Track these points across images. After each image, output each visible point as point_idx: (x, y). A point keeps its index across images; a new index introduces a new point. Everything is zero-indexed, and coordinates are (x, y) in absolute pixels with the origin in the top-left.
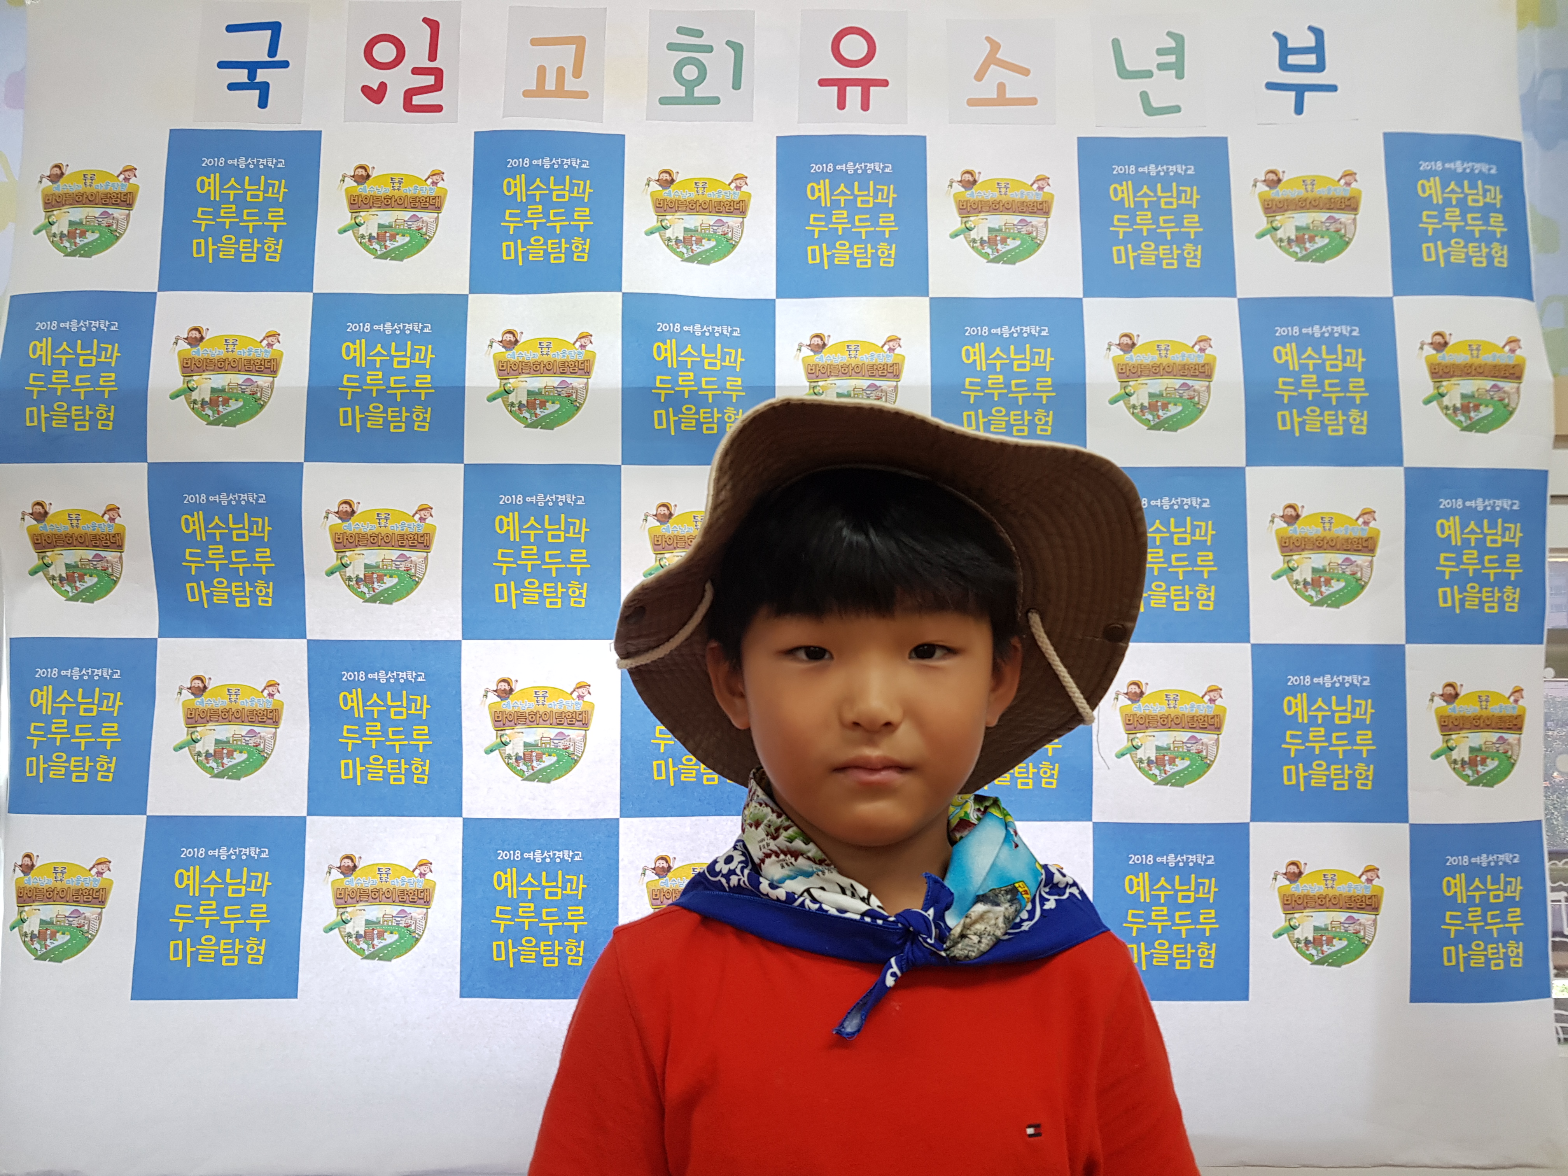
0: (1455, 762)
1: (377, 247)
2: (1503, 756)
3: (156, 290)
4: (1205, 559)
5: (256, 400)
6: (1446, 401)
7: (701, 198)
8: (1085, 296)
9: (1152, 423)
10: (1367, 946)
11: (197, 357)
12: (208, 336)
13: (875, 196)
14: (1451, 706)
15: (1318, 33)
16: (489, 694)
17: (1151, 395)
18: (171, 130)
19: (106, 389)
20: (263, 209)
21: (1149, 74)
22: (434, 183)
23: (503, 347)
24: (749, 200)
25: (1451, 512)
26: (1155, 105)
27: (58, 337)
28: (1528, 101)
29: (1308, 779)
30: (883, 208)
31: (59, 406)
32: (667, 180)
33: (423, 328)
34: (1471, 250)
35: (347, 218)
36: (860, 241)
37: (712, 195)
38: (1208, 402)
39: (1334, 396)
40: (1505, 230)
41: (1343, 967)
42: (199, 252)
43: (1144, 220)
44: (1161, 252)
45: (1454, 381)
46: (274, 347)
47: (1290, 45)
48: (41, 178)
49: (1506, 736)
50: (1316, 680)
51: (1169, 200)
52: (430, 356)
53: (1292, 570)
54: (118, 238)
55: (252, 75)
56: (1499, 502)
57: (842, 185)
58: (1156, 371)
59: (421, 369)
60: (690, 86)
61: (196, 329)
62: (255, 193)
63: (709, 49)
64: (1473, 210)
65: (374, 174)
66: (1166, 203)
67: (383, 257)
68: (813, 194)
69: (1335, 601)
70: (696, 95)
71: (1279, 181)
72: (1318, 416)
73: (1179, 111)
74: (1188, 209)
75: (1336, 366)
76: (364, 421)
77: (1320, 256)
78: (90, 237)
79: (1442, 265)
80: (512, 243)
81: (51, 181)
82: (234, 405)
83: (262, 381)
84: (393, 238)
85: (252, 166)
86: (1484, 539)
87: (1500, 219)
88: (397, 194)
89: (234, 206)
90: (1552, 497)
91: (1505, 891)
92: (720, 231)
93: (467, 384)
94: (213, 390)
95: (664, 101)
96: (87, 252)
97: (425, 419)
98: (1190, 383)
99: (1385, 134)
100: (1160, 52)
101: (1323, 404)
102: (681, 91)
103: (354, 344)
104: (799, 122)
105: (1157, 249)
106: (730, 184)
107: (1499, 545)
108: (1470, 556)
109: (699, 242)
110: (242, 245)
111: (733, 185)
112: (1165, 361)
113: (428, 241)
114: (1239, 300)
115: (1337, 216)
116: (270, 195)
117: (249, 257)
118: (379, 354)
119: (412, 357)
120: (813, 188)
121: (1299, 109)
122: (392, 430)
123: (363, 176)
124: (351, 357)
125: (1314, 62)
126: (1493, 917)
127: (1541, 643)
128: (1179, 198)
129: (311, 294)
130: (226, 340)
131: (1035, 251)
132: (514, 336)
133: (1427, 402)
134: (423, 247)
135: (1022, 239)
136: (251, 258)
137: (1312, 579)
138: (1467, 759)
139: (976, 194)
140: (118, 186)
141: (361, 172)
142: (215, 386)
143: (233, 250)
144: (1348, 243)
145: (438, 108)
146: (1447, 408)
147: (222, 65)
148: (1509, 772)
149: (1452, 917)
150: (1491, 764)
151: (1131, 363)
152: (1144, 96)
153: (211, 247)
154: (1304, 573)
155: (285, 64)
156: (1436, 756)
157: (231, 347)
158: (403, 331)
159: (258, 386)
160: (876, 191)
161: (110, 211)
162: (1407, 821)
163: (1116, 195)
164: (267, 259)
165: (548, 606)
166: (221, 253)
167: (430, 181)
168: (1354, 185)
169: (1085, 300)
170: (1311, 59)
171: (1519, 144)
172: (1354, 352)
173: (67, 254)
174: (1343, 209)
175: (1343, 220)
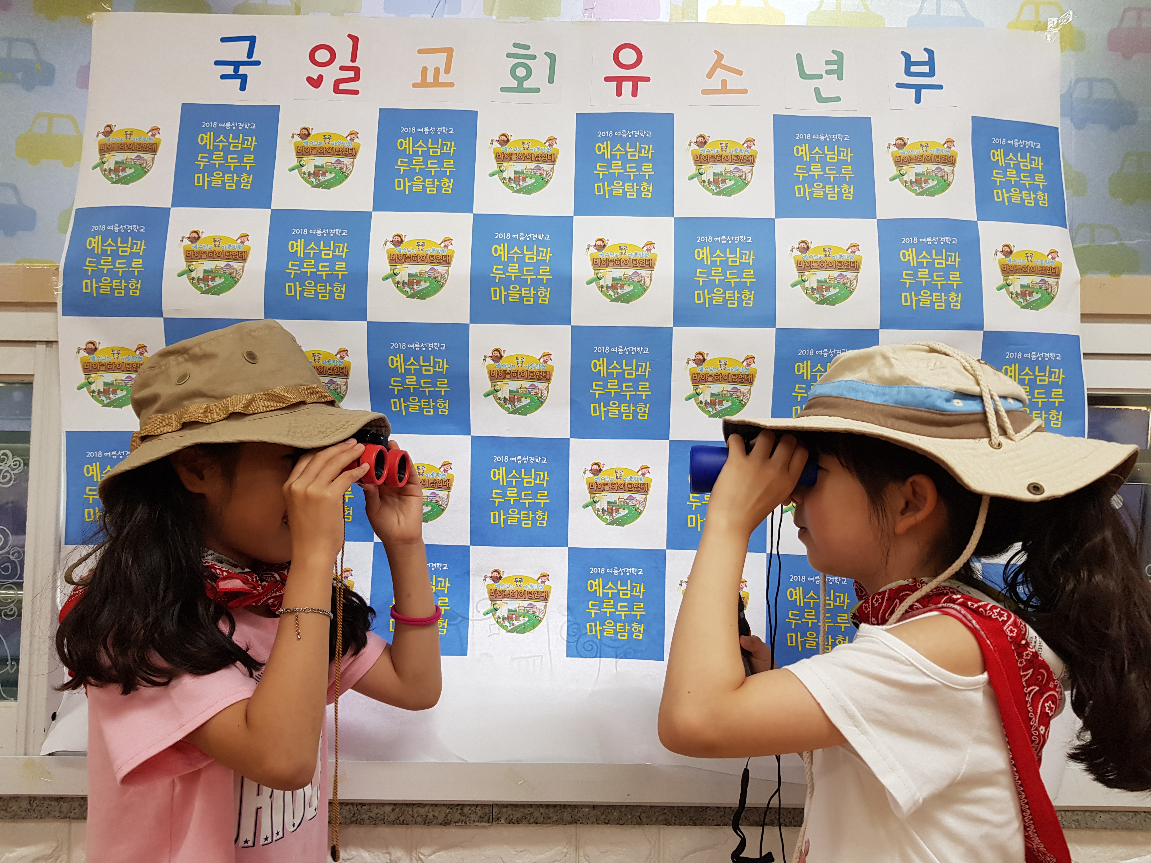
1: (314, 180)
3: (170, 206)
5: (233, 278)
6: (1011, 289)
7: (526, 152)
8: (776, 217)
9: (819, 300)
11: (195, 249)
12: (203, 236)
13: (640, 152)
15: (930, 53)
17: (819, 281)
18: (183, 104)
19: (136, 270)
20: (241, 155)
21: (820, 77)
22: (352, 139)
23: (393, 245)
24: (557, 154)
25: (1014, 361)
26: (824, 96)
28: (1066, 98)
30: (645, 159)
31: (105, 280)
33: (342, 233)
34: (1024, 195)
35: (294, 161)
36: (629, 181)
37: (533, 149)
38: (856, 287)
39: (939, 283)
40: (1045, 184)
42: (198, 182)
43: (816, 169)
44: (827, 189)
45: (1016, 276)
46: (245, 244)
47: (912, 60)
48: (98, 133)
51: (832, 157)
52: (345, 250)
54: (146, 172)
55: (236, 70)
56: (1047, 355)
57: (619, 144)
59: (339, 258)
60: (520, 80)
61: (195, 232)
62: (236, 145)
63: (534, 57)
64: (1024, 171)
65: (313, 133)
66: (831, 159)
67: (317, 186)
68: (599, 151)
70: (525, 86)
71: (905, 144)
72: (929, 296)
73: (839, 100)
74: (845, 162)
75: (941, 264)
76: (302, 292)
77: (931, 193)
78: (129, 172)
79: (1006, 204)
80: (402, 180)
81: (105, 135)
82: (218, 281)
83: (237, 265)
84: (324, 174)
85: (234, 128)
86: (1036, 379)
87: (1042, 177)
88: (327, 146)
89: (222, 153)
90: (1084, 354)
92: (538, 173)
93: (370, 269)
94: (205, 271)
95: (503, 90)
96: (125, 181)
97: (341, 292)
98: (844, 273)
99: (972, 118)
100: (828, 63)
101: (932, 288)
103: (297, 242)
104: (591, 104)
105: (824, 187)
106: (545, 143)
107: (1046, 383)
109: (524, 180)
110: (226, 178)
111: (547, 144)
112: (828, 260)
113: (347, 177)
114: (878, 220)
115: (942, 167)
116: (245, 146)
118: (312, 249)
119: (334, 251)
120: (599, 146)
121: (918, 100)
122: (320, 298)
123: (305, 134)
124: (294, 250)
125: (928, 71)
128: (839, 155)
129: (270, 210)
130: (214, 239)
131: (744, 188)
132: (400, 237)
133: (999, 289)
134: (343, 181)
135: (735, 180)
136: (232, 186)
139: (706, 151)
140: (148, 139)
141: (305, 131)
142: (206, 268)
143: (220, 181)
144: (949, 185)
145: (356, 92)
146: (1012, 293)
147: (217, 63)
151: (806, 260)
152: (817, 90)
153: (206, 179)
155: (258, 63)
157: (217, 244)
158: (328, 234)
159: (234, 269)
160: (641, 149)
161: (142, 155)
163: (798, 153)
164: (242, 187)
165: (425, 413)
166: (213, 183)
167: (349, 138)
168: (953, 148)
169: (776, 220)
170: (926, 69)
171: (1058, 128)
172: (953, 254)
173: (113, 183)
174: (946, 163)
175: (946, 170)
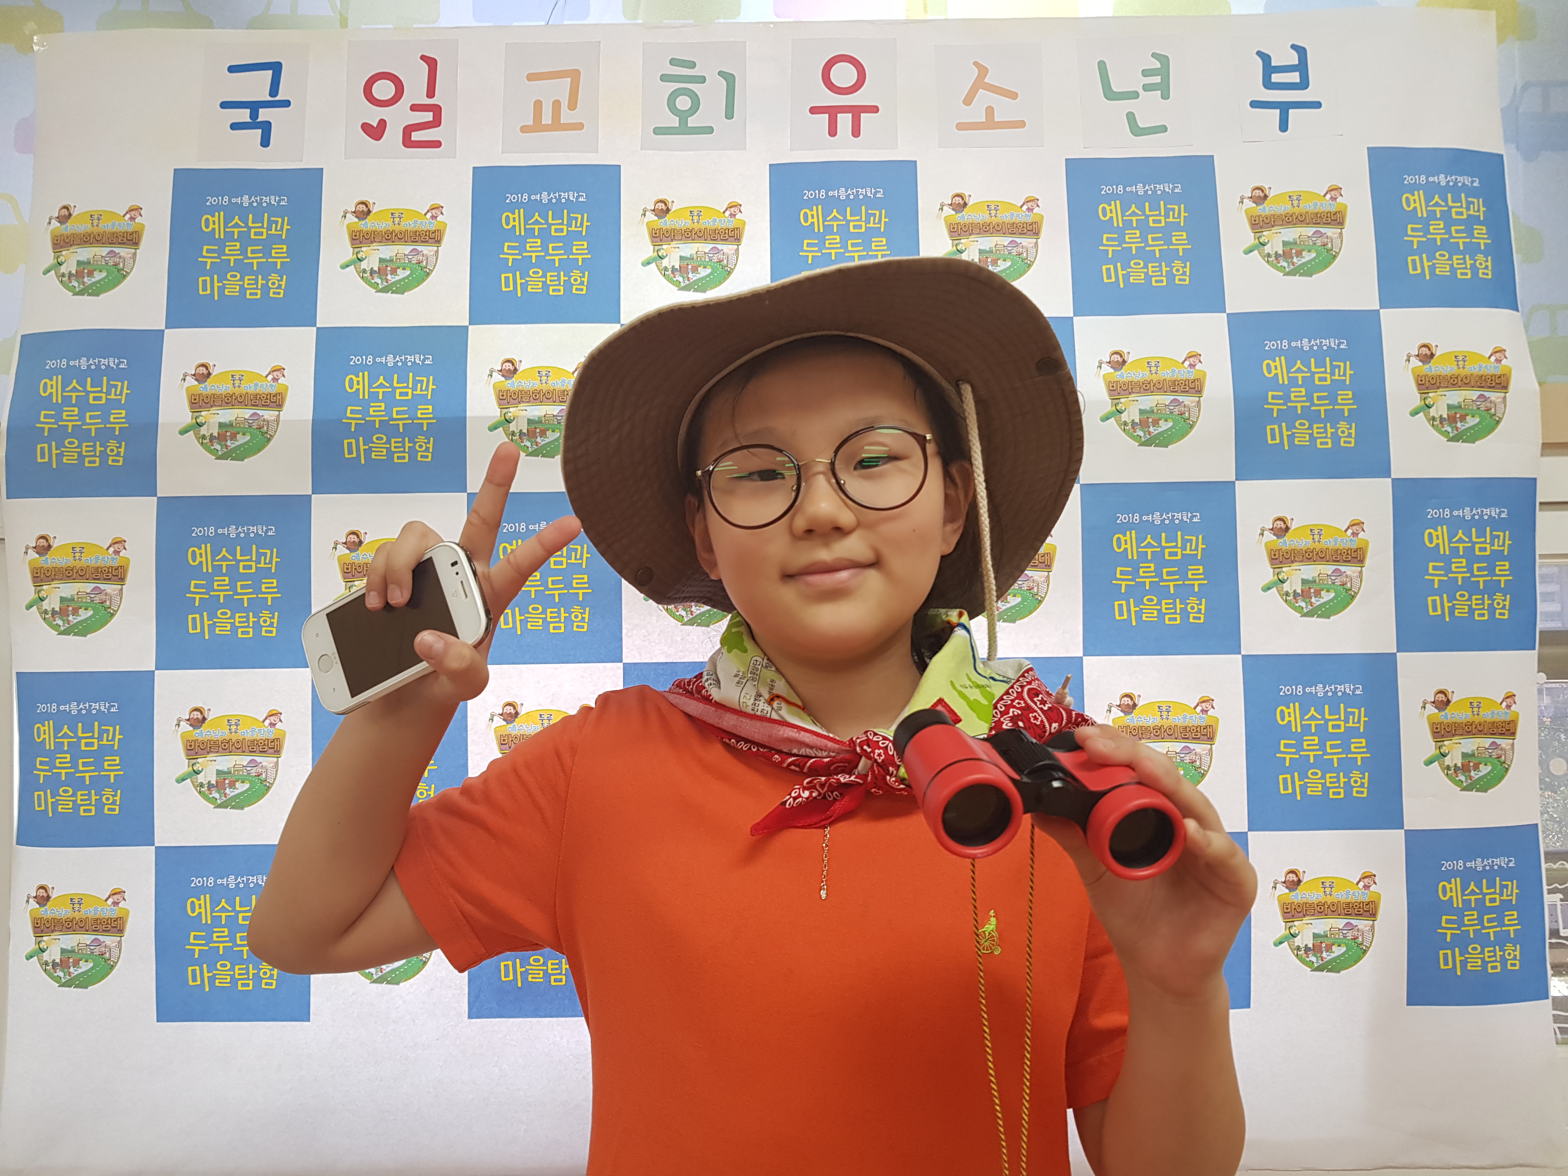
0: (1448, 768)
1: (379, 281)
2: (1496, 761)
3: (163, 328)
4: (1196, 572)
5: (263, 434)
6: (1433, 412)
7: (696, 226)
8: (1075, 315)
9: (1143, 439)
10: (1365, 952)
11: (205, 393)
12: (215, 372)
13: (867, 221)
14: (1443, 713)
15: (1301, 51)
16: (495, 718)
17: (1142, 412)
18: (175, 170)
19: (117, 426)
20: (267, 246)
21: (1135, 95)
22: (434, 217)
23: (503, 376)
24: (743, 228)
25: (1440, 521)
26: (1141, 126)
27: (68, 375)
28: (1510, 114)
29: (1304, 788)
30: (876, 232)
32: (663, 210)
33: (424, 360)
34: (1455, 262)
35: (348, 253)
37: (707, 222)
38: (1198, 418)
39: (1322, 408)
40: (1490, 241)
41: (1342, 972)
42: (205, 289)
43: (1132, 239)
44: (1150, 269)
45: (1440, 392)
46: (280, 381)
47: (1273, 64)
48: (50, 219)
49: (1498, 741)
50: (1308, 690)
51: (1156, 218)
52: (431, 386)
53: (1282, 582)
54: (125, 277)
55: (254, 115)
56: (1486, 511)
57: (835, 210)
58: (1147, 387)
59: (423, 399)
60: (683, 116)
61: (203, 365)
62: (258, 230)
63: (702, 80)
64: (1458, 222)
65: (374, 210)
66: (1154, 221)
67: (384, 290)
68: (806, 220)
69: (1326, 612)
70: (689, 125)
71: (1266, 197)
72: (1307, 429)
73: (1166, 131)
74: (1176, 227)
75: (1325, 379)
76: (368, 452)
77: (1307, 271)
78: (98, 276)
79: (1428, 278)
80: (510, 275)
81: (59, 222)
82: (241, 439)
83: (268, 414)
84: (394, 271)
85: (255, 204)
86: (1473, 548)
87: (1484, 231)
88: (397, 228)
89: (238, 244)
90: (1541, 503)
91: (1501, 894)
92: (715, 259)
93: (469, 414)
94: (221, 425)
95: (658, 131)
96: (95, 290)
97: (427, 449)
98: (1180, 399)
99: (1369, 149)
100: (1146, 73)
101: (1312, 417)
102: (674, 122)
103: (357, 376)
104: (791, 150)
105: (1146, 266)
106: (724, 212)
107: (1488, 553)
108: (1459, 565)
109: (695, 270)
110: (246, 282)
111: (728, 213)
112: (1155, 378)
113: (428, 274)
114: (1228, 314)
115: (1323, 230)
116: (273, 232)
117: (254, 293)
118: (381, 386)
119: (414, 388)
120: (806, 214)
121: (1284, 126)
122: (396, 460)
123: (364, 211)
124: (354, 390)
125: (1298, 81)
126: (1489, 921)
127: (1534, 649)
128: (1167, 216)
129: (315, 329)
130: (232, 376)
131: (1025, 272)
132: (513, 365)
133: (1414, 413)
134: (424, 280)
135: (1012, 260)
136: (256, 294)
137: (1302, 591)
138: (1459, 765)
139: (966, 217)
140: (125, 226)
141: (362, 208)
142: (222, 420)
143: (238, 287)
144: (1335, 257)
145: (437, 144)
146: (1434, 419)
147: (225, 105)
148: (1503, 777)
149: (1448, 921)
150: (1484, 770)
151: (1121, 380)
152: (1131, 117)
153: (216, 285)
154: (1294, 585)
155: (286, 104)
156: (1429, 763)
157: (237, 382)
158: (405, 363)
159: (264, 420)
160: (868, 216)
161: (117, 250)
162: (1402, 828)
163: (1105, 215)
164: (271, 295)
165: (552, 631)
166: (226, 290)
167: (429, 215)
168: (1339, 200)
169: (1075, 318)
170: (1295, 77)
171: (1502, 156)
172: (1342, 364)
173: (75, 294)
174: (1329, 224)
175: (1329, 234)
